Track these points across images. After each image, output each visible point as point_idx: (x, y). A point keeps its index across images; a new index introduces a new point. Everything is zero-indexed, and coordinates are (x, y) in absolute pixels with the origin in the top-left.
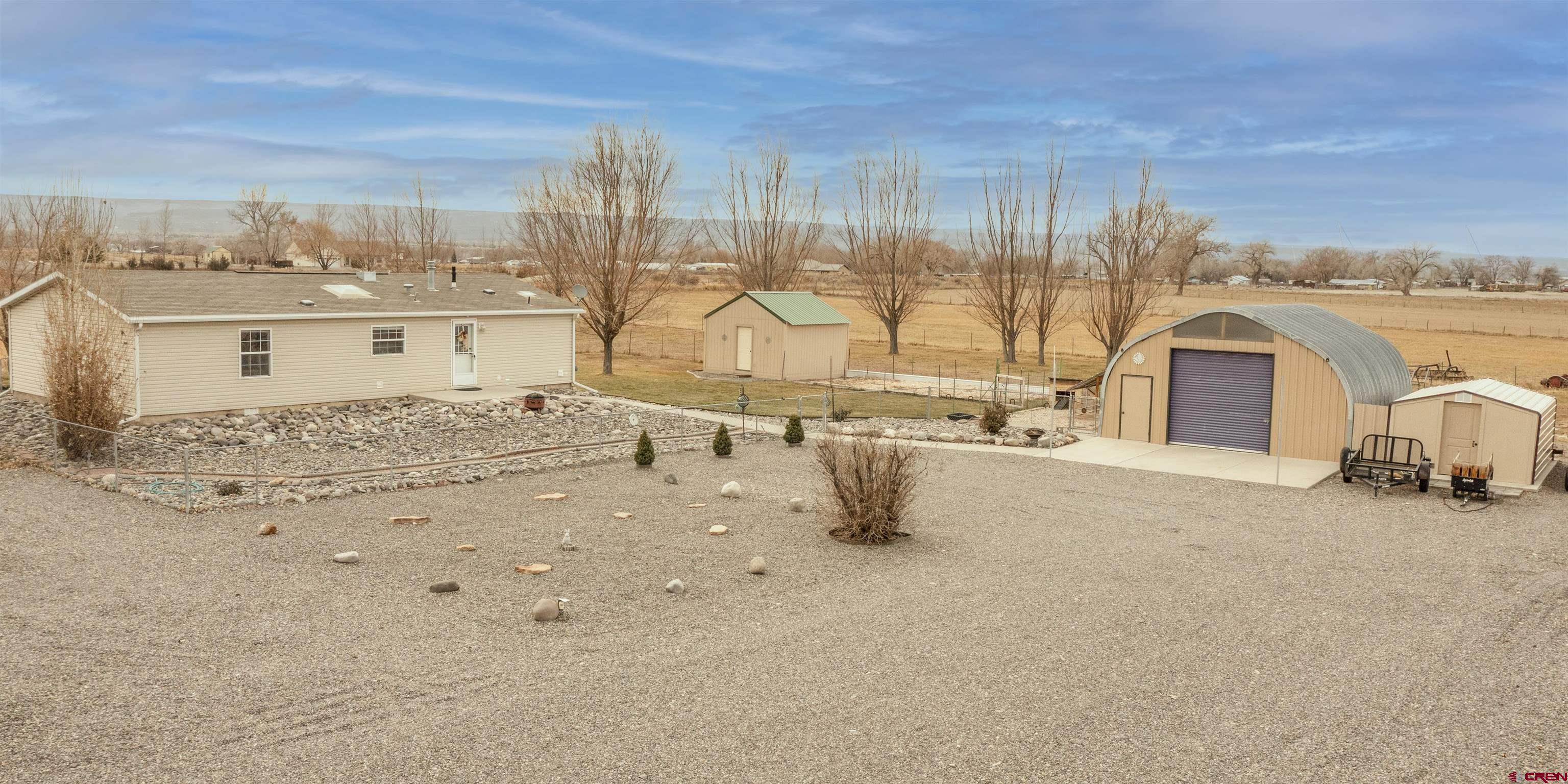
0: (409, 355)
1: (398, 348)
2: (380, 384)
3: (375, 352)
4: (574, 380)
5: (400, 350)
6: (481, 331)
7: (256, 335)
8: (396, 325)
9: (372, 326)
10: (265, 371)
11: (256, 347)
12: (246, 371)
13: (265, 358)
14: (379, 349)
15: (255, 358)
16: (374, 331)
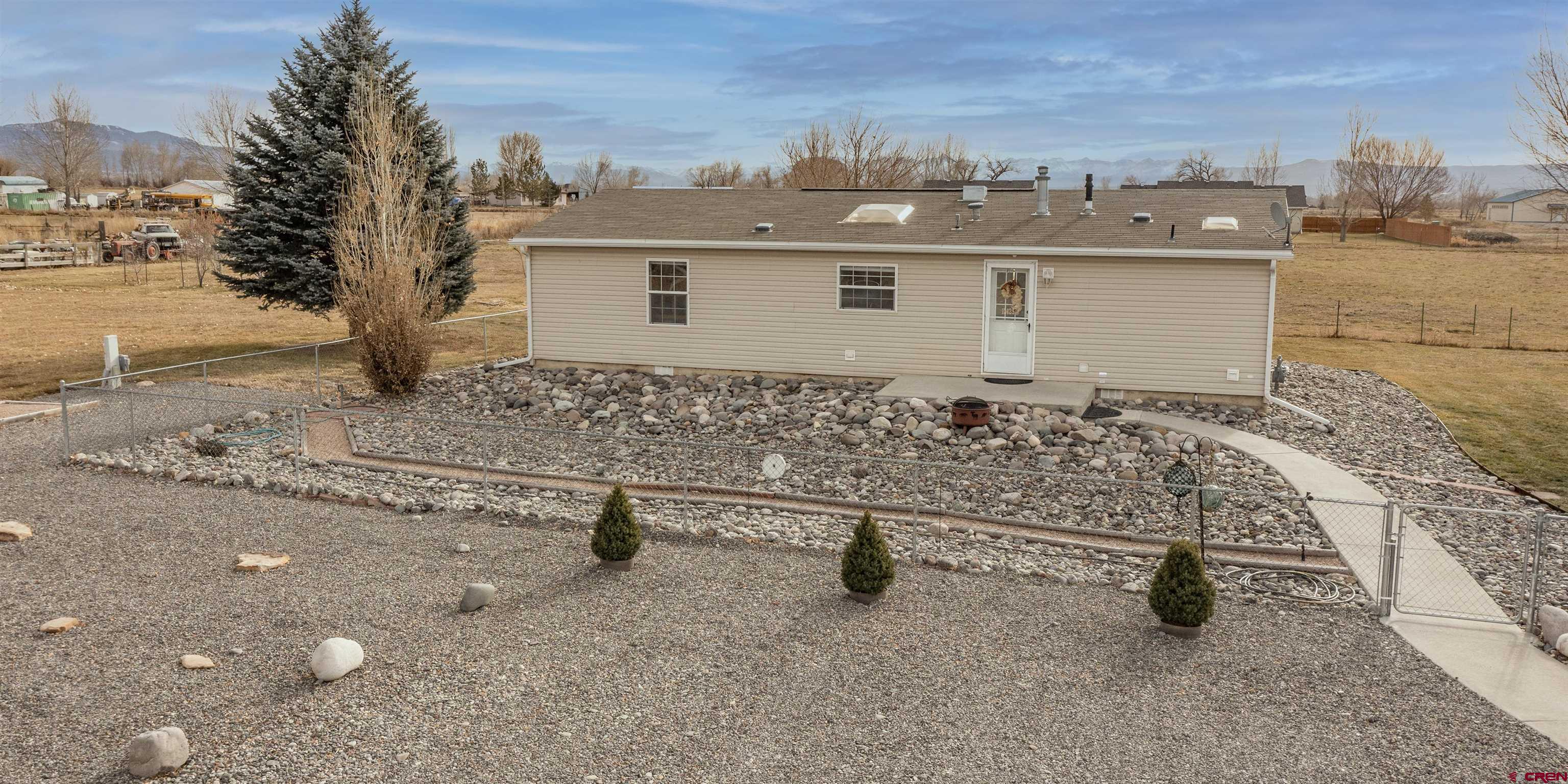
0: (901, 313)
1: (886, 301)
2: (850, 354)
3: (844, 305)
4: (1268, 388)
5: (889, 305)
6: (1045, 283)
7: (668, 268)
8: (879, 265)
9: (839, 264)
10: (681, 318)
11: (667, 284)
12: (656, 317)
13: (682, 300)
14: (850, 300)
15: (669, 299)
16: (842, 272)
